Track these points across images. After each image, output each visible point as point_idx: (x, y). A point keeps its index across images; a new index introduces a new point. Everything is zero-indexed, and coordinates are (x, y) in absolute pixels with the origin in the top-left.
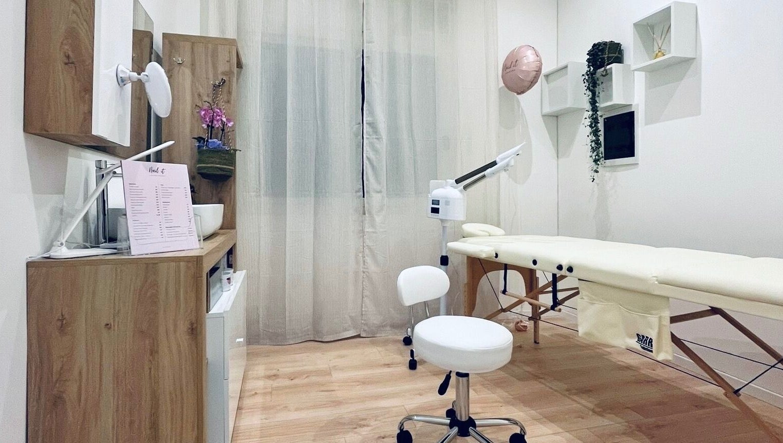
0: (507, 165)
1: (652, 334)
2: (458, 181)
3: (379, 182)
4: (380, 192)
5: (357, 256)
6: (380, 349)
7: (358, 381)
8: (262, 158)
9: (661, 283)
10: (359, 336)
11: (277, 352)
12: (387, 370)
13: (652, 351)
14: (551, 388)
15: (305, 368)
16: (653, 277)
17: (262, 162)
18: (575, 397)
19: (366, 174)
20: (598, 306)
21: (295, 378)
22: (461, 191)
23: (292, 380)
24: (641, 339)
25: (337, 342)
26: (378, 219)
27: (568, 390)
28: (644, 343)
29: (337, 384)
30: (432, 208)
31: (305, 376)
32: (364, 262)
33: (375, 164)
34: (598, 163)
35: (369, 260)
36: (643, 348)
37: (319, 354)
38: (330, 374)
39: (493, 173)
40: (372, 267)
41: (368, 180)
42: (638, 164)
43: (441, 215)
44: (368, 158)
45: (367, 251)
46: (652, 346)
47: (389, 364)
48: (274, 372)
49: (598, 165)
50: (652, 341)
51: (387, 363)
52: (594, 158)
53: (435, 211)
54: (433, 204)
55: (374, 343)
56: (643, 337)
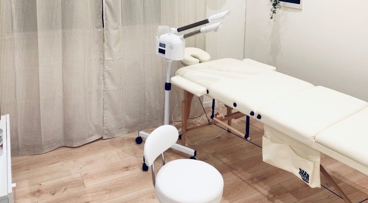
0: (217, 28)
1: (309, 172)
2: (179, 30)
3: (115, 20)
4: (117, 28)
5: (99, 79)
6: (119, 150)
7: (106, 189)
8: (13, 6)
9: (317, 142)
10: (101, 139)
11: (36, 163)
12: (127, 174)
13: (308, 182)
14: (241, 178)
15: (62, 179)
16: (312, 137)
17: (14, 10)
18: (256, 186)
19: (106, 15)
20: (276, 145)
21: (55, 192)
22: (182, 39)
23: (53, 194)
24: (302, 172)
25: (84, 146)
26: (115, 50)
27: (252, 179)
28: (304, 176)
29: (90, 195)
30: (160, 49)
31: (63, 189)
32: (104, 83)
33: (113, 6)
34: (276, 7)
35: (108, 81)
36: (303, 179)
37: (71, 162)
38: (82, 184)
39: (206, 32)
40: (111, 87)
41: (106, 20)
42: (302, 9)
43: (167, 55)
44: (107, 3)
45: (106, 75)
46: (308, 179)
47: (127, 167)
48: (36, 188)
49: (276, 8)
50: (308, 177)
51: (126, 166)
52: (273, 2)
53: (162, 51)
54: (160, 46)
55: (114, 145)
56: (303, 171)
